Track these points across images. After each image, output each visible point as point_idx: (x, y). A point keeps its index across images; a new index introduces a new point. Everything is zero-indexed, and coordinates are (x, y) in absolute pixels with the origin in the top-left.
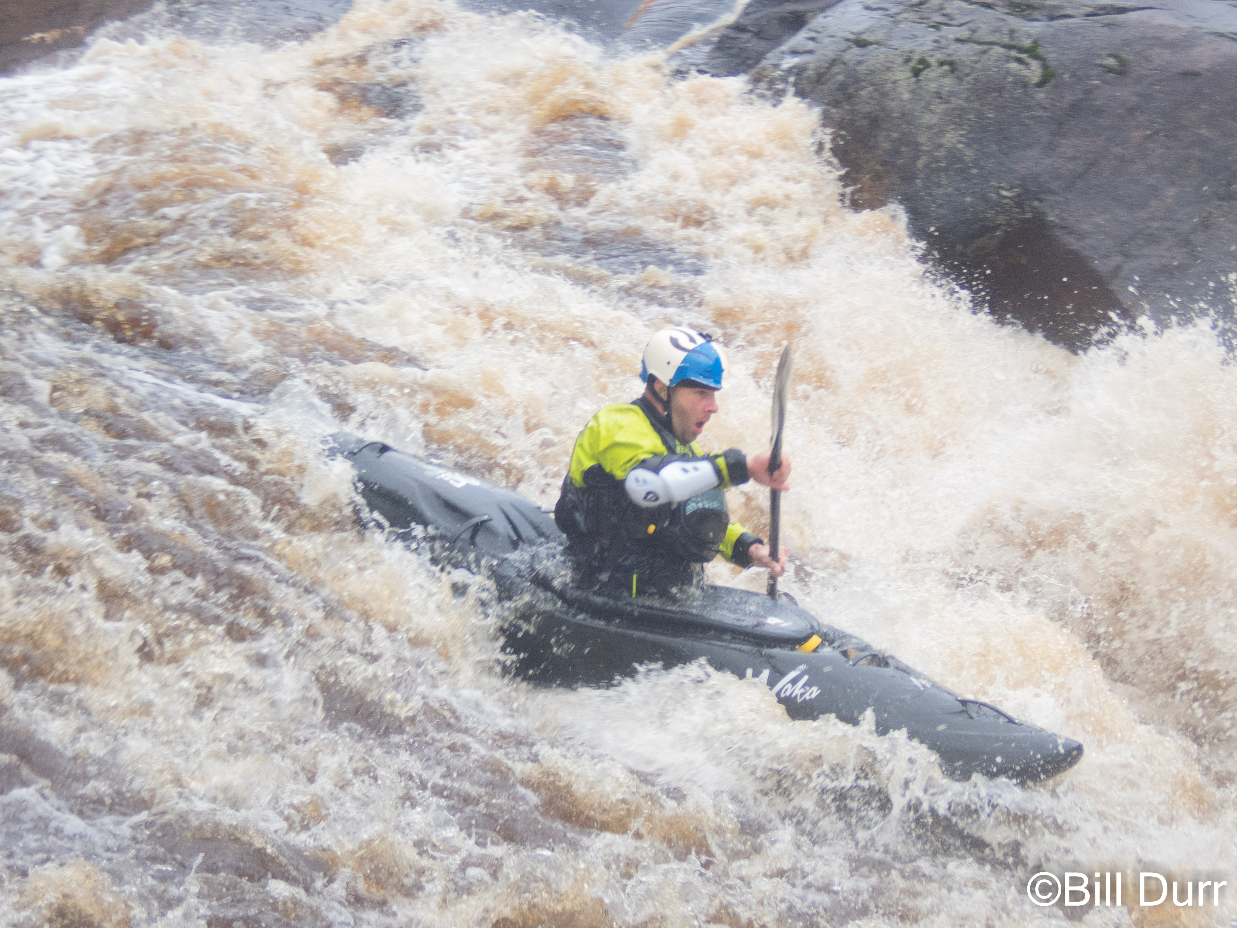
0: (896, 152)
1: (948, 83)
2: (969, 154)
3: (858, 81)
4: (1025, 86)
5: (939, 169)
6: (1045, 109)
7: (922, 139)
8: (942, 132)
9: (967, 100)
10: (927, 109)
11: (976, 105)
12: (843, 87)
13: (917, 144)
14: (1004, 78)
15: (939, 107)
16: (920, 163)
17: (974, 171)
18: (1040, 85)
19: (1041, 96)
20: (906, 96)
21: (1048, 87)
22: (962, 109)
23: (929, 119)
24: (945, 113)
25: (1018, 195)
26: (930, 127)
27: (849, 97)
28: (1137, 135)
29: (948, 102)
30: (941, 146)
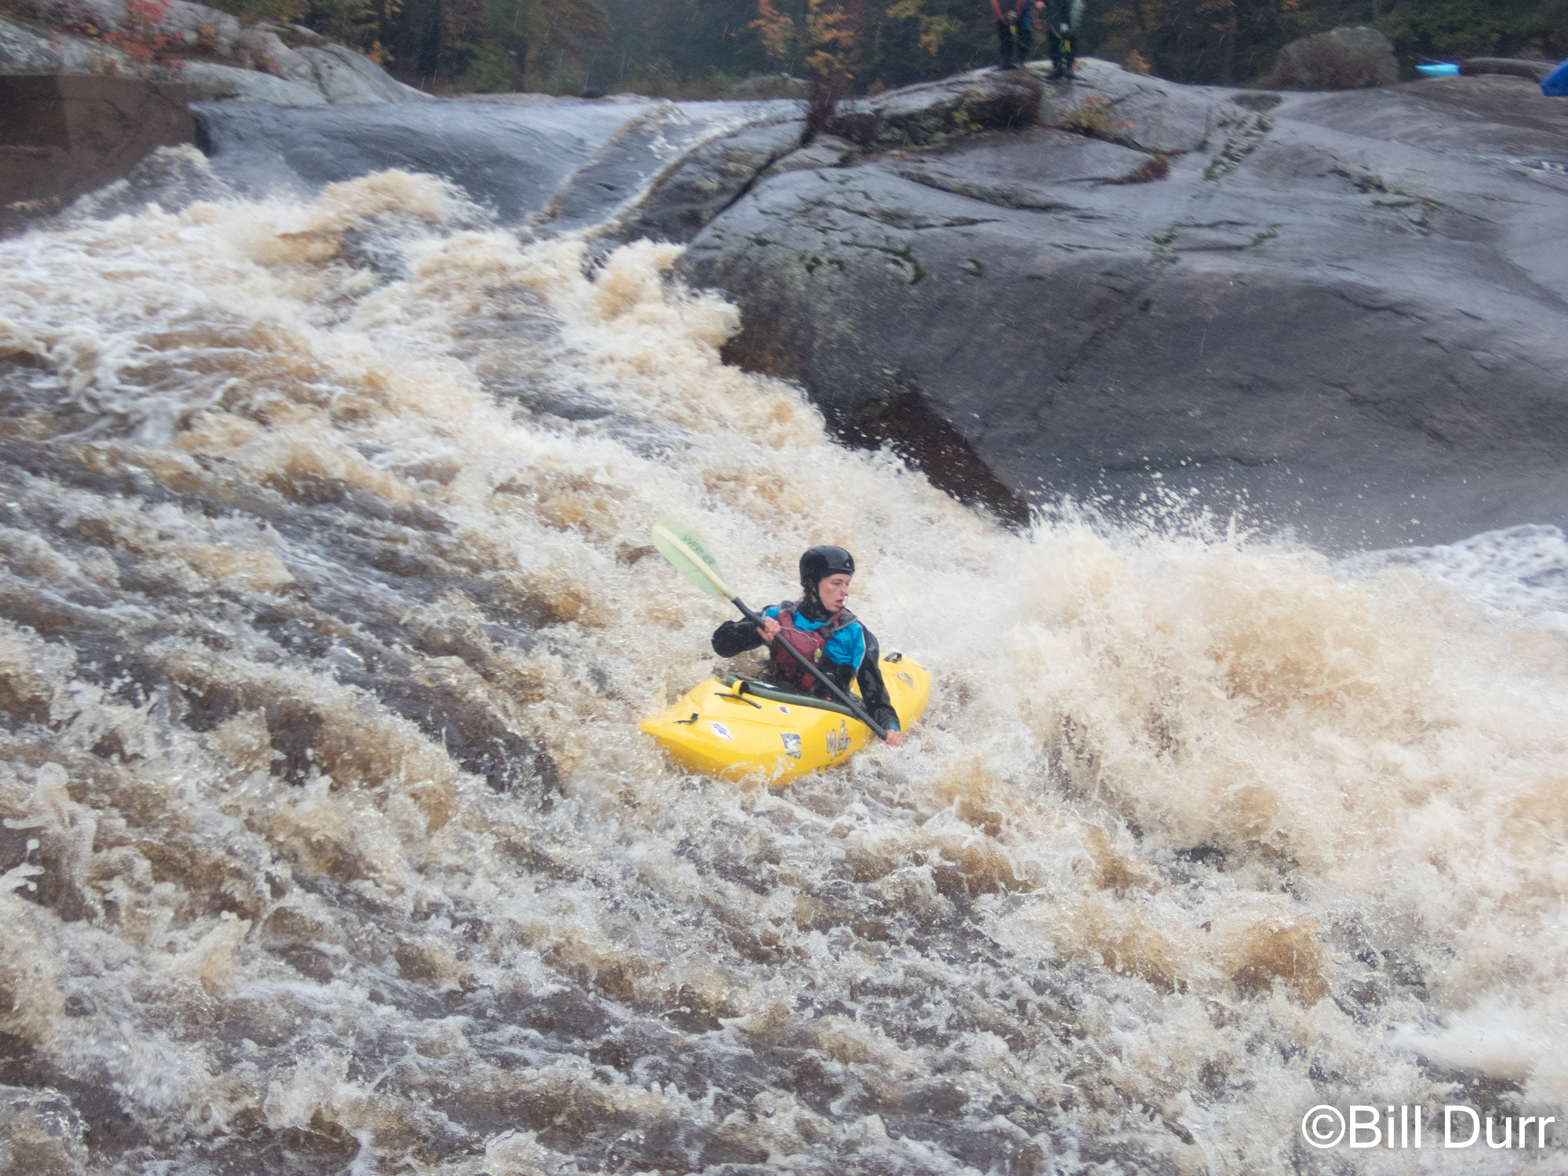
0: (794, 334)
1: (838, 279)
2: (857, 338)
3: (760, 273)
4: (901, 283)
5: (832, 350)
6: (917, 303)
7: (817, 324)
8: (833, 319)
9: (854, 294)
10: (820, 299)
11: (862, 298)
12: (748, 278)
13: (812, 330)
14: (884, 276)
15: (830, 299)
16: (816, 345)
17: (861, 353)
18: (913, 283)
19: (914, 291)
20: (802, 288)
21: (920, 284)
22: (848, 300)
23: (822, 308)
24: (836, 304)
25: (899, 374)
26: (823, 315)
27: (753, 288)
28: (994, 327)
29: (838, 295)
30: (833, 330)
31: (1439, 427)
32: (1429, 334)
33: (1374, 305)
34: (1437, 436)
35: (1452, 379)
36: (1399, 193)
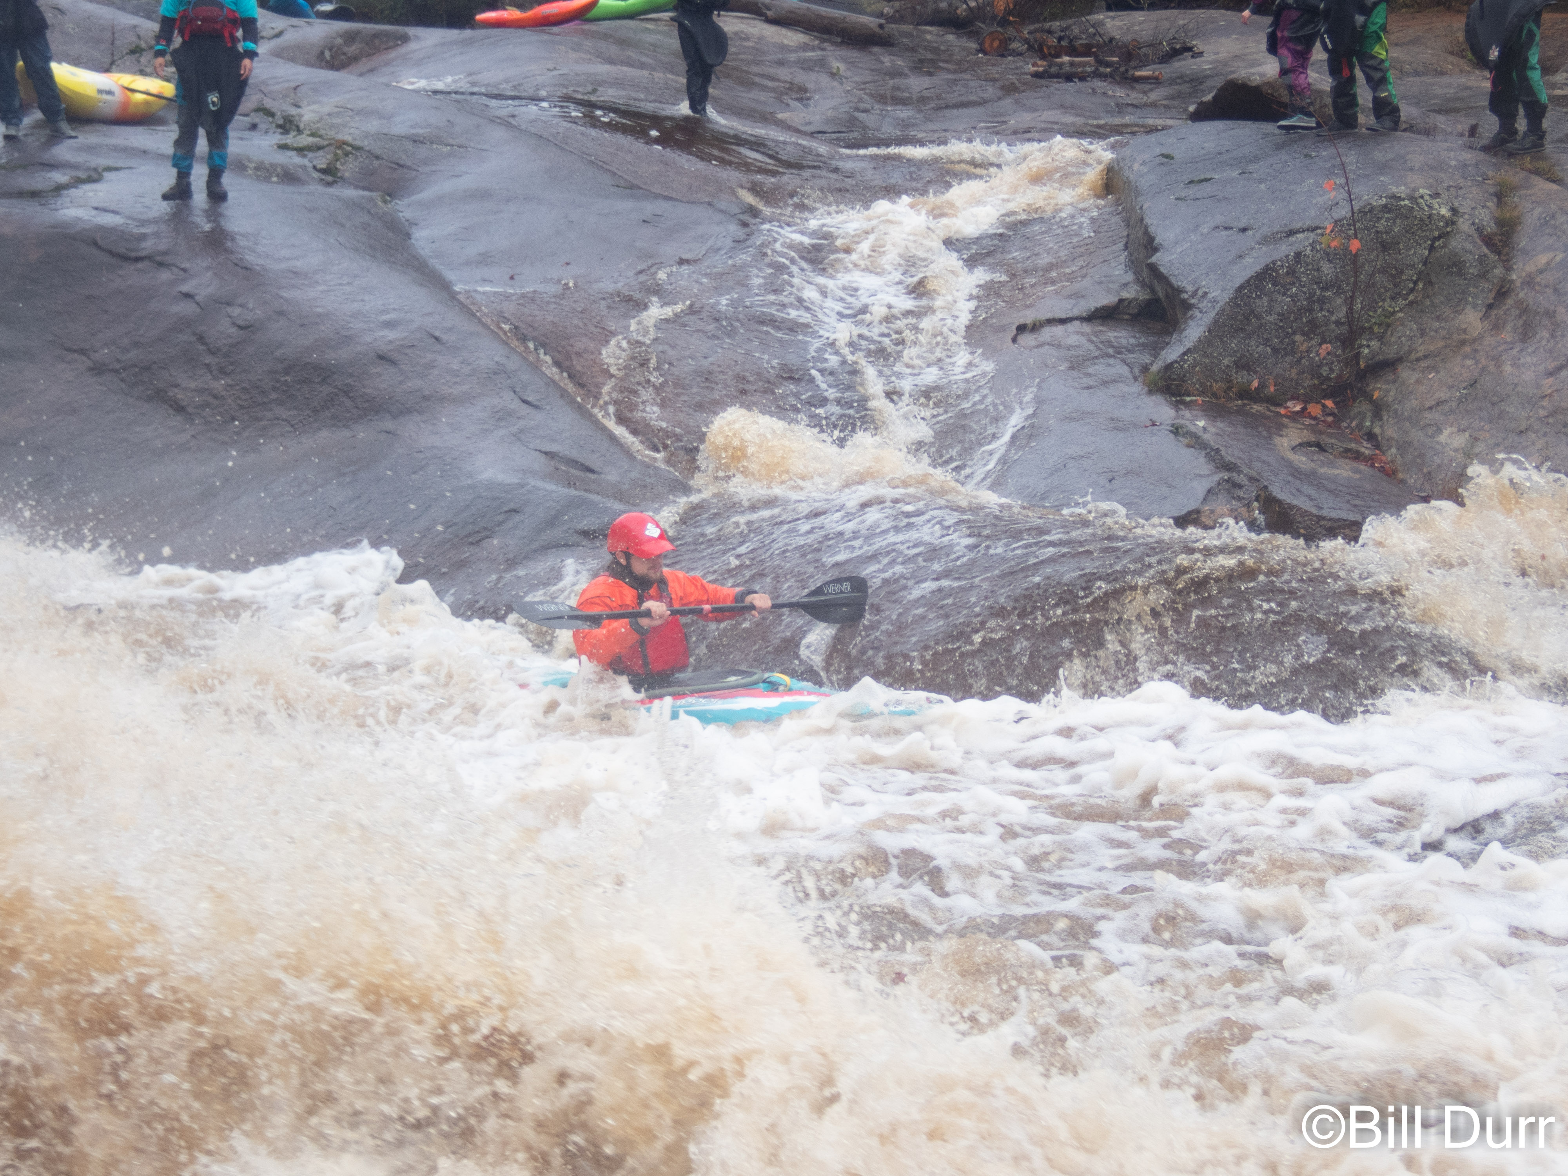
31: (180, 396)
32: (185, 288)
33: (133, 254)
34: (179, 409)
35: (201, 339)
36: (312, 135)
